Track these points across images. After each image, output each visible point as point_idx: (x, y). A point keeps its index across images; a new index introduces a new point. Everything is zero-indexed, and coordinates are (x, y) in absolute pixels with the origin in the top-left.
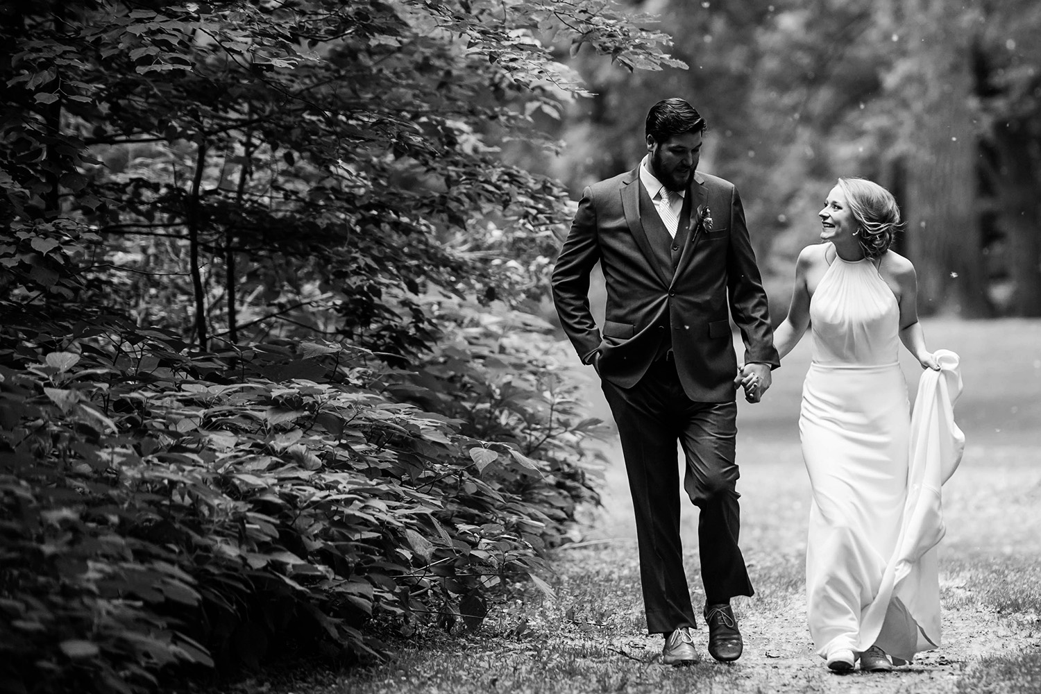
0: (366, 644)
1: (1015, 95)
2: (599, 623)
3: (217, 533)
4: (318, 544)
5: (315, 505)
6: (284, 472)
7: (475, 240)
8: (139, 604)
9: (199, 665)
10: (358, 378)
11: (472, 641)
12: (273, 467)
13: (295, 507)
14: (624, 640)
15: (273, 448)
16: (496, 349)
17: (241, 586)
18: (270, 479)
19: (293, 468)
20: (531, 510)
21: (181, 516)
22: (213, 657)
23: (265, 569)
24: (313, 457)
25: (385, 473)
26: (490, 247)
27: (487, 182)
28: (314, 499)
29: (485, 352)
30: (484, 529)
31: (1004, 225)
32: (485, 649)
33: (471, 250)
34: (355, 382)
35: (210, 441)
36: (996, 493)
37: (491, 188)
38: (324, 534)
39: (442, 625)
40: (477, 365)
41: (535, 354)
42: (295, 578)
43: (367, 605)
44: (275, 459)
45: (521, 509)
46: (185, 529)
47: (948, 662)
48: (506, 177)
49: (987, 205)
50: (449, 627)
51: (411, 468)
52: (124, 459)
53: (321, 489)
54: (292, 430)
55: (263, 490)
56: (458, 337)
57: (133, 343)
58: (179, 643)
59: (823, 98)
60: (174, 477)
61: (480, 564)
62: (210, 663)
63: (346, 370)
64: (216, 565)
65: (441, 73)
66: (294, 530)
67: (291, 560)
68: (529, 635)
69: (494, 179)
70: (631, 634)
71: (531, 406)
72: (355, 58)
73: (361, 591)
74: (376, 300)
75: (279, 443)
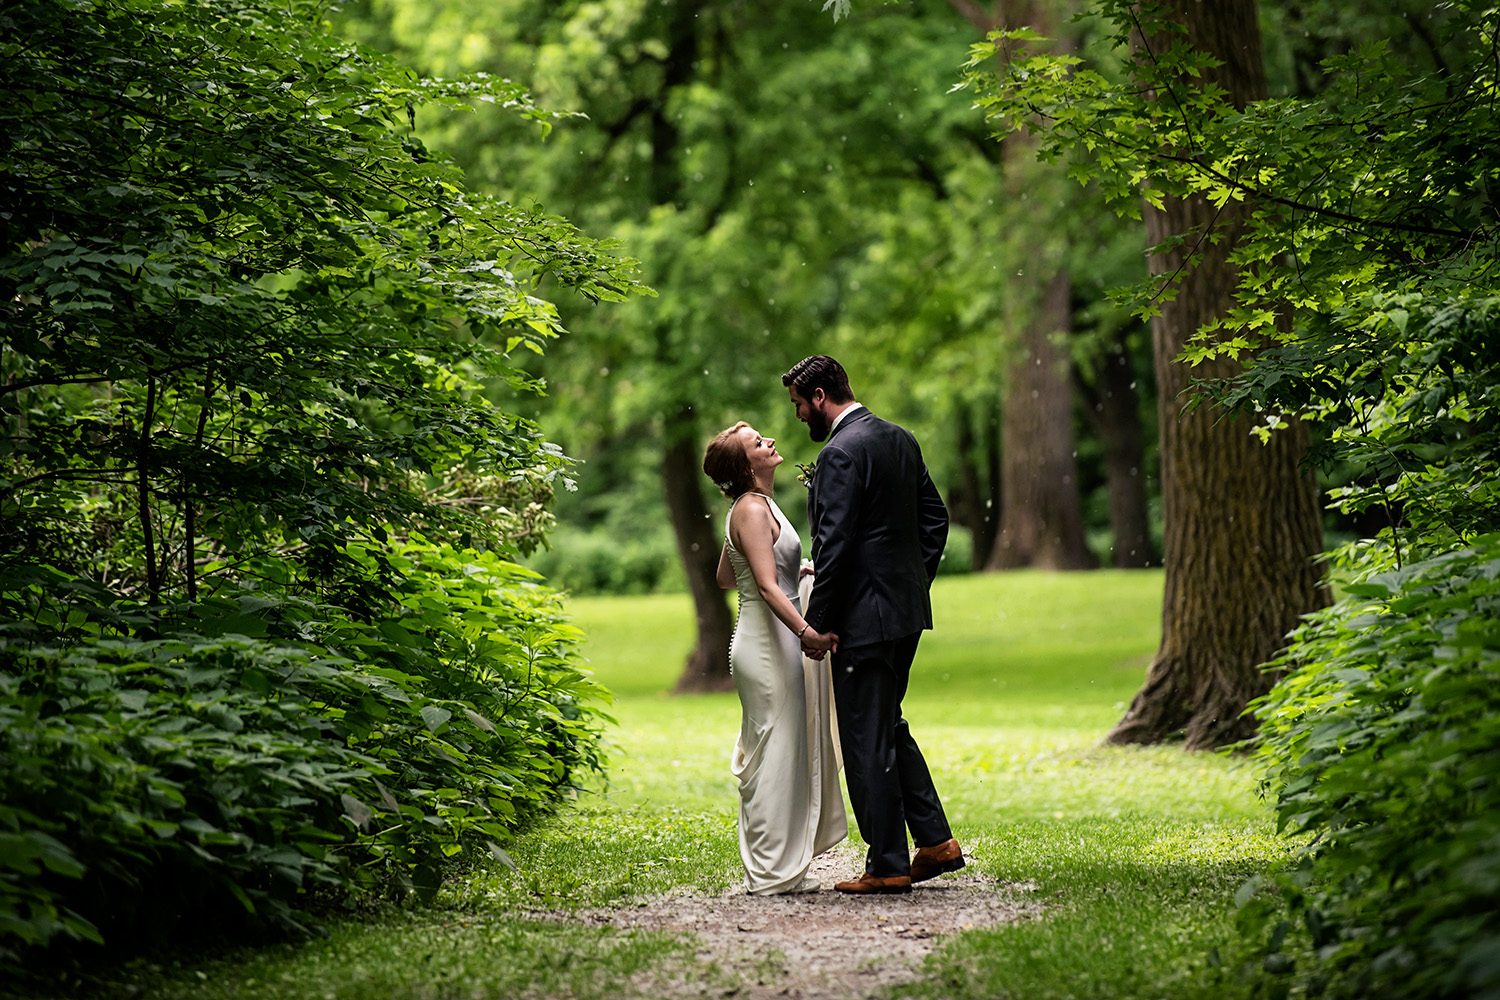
0: (292, 918)
1: (1105, 330)
2: (564, 895)
3: (117, 799)
4: (237, 811)
5: (234, 769)
6: (199, 735)
7: (464, 485)
8: (14, 877)
9: (86, 942)
10: (310, 633)
11: (423, 914)
12: (188, 729)
13: (212, 771)
14: (587, 913)
15: (190, 708)
16: (479, 601)
17: (142, 857)
18: (183, 741)
19: (210, 731)
20: (503, 772)
21: (78, 782)
22: (102, 932)
23: (174, 838)
24: (235, 717)
25: (327, 735)
26: (479, 493)
27: (457, 423)
28: (232, 762)
29: (466, 603)
30: (442, 792)
31: (1106, 469)
32: (435, 922)
33: (460, 496)
34: (308, 637)
35: (118, 701)
36: (1056, 755)
37: (460, 430)
38: (244, 800)
39: (392, 898)
40: (455, 619)
41: (524, 607)
42: (208, 848)
43: (298, 876)
44: (191, 720)
45: (491, 772)
46: (80, 796)
47: (929, 936)
48: (476, 418)
49: (1088, 448)
50: (400, 900)
51: (358, 729)
52: (13, 721)
53: (243, 751)
54: (214, 688)
55: (174, 753)
56: (439, 589)
57: (60, 597)
58: (66, 920)
59: (912, 335)
60: (68, 740)
61: (436, 832)
62: (100, 940)
63: (298, 624)
64: (116, 834)
65: (415, 307)
66: (212, 796)
67: (203, 828)
68: (486, 907)
69: (462, 421)
70: (596, 905)
71: (510, 661)
72: (326, 292)
73: (291, 862)
74: (340, 549)
75: (196, 703)
